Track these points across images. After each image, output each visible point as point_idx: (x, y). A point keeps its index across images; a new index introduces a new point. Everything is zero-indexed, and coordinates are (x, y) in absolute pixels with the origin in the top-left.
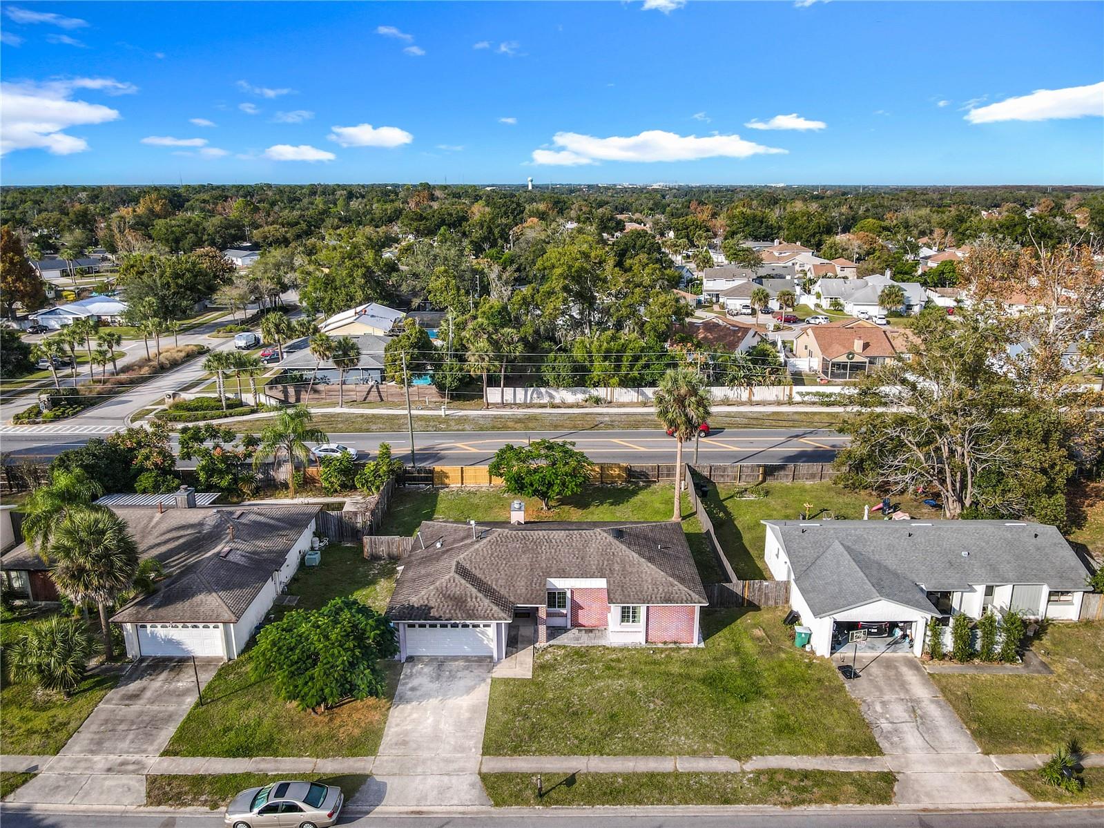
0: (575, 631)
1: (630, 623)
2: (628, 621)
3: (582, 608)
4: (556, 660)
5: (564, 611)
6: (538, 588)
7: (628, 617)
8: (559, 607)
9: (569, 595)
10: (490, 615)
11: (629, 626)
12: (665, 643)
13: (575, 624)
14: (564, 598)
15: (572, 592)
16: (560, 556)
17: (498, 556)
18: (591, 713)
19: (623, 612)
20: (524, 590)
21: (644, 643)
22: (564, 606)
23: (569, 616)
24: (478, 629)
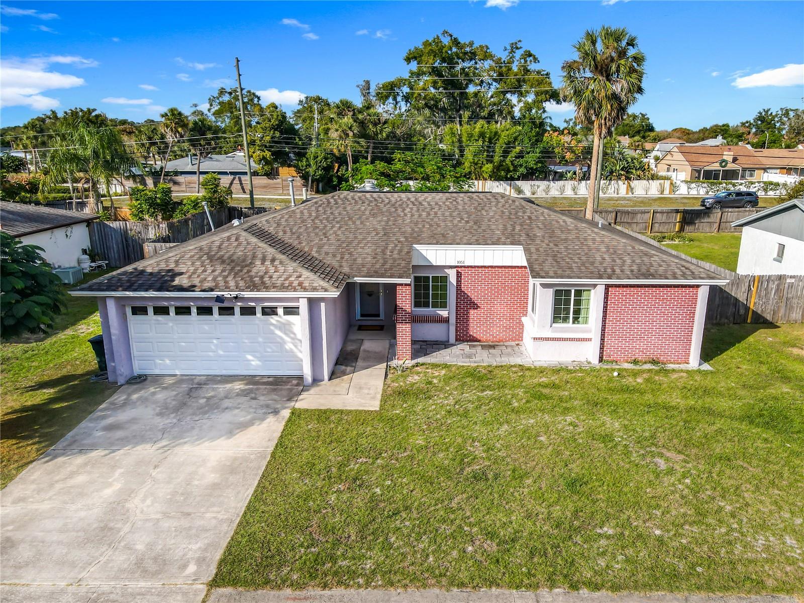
0: (465, 347)
1: (570, 325)
2: (565, 319)
3: (475, 306)
4: (430, 383)
5: (444, 313)
6: (396, 256)
7: (567, 311)
8: (435, 305)
9: (453, 279)
10: (296, 283)
11: (567, 329)
12: (635, 362)
13: (464, 337)
14: (444, 288)
15: (459, 275)
16: (436, 220)
17: (327, 219)
18: (519, 476)
19: (557, 302)
20: (369, 259)
21: (595, 361)
22: (444, 305)
23: (453, 320)
24: (273, 319)
